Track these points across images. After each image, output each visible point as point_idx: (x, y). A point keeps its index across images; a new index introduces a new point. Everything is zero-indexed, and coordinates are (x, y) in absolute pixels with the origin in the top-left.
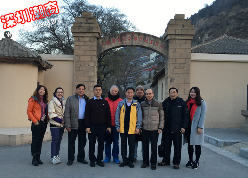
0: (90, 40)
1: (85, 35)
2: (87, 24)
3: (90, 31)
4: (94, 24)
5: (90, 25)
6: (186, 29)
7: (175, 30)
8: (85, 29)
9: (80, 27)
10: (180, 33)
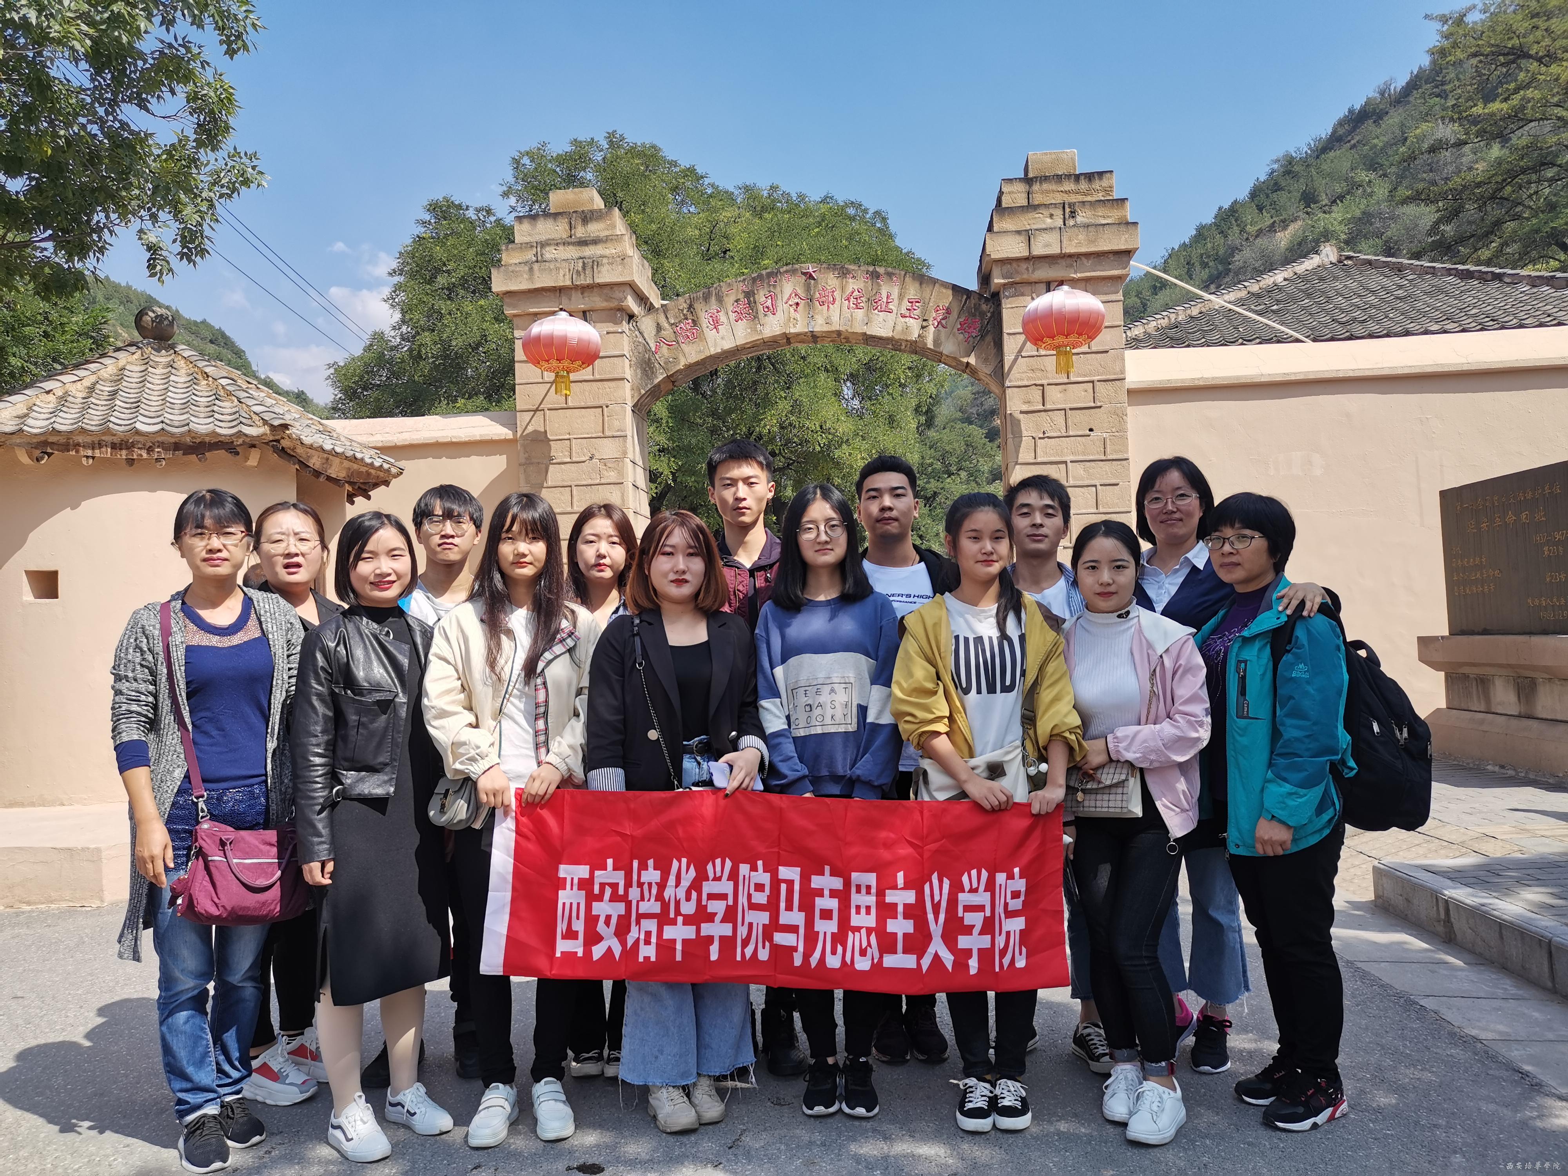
2: (571, 247)
3: (589, 281)
4: (604, 245)
5: (589, 251)
6: (1087, 226)
7: (1028, 236)
8: (562, 272)
9: (536, 266)
10: (1055, 250)
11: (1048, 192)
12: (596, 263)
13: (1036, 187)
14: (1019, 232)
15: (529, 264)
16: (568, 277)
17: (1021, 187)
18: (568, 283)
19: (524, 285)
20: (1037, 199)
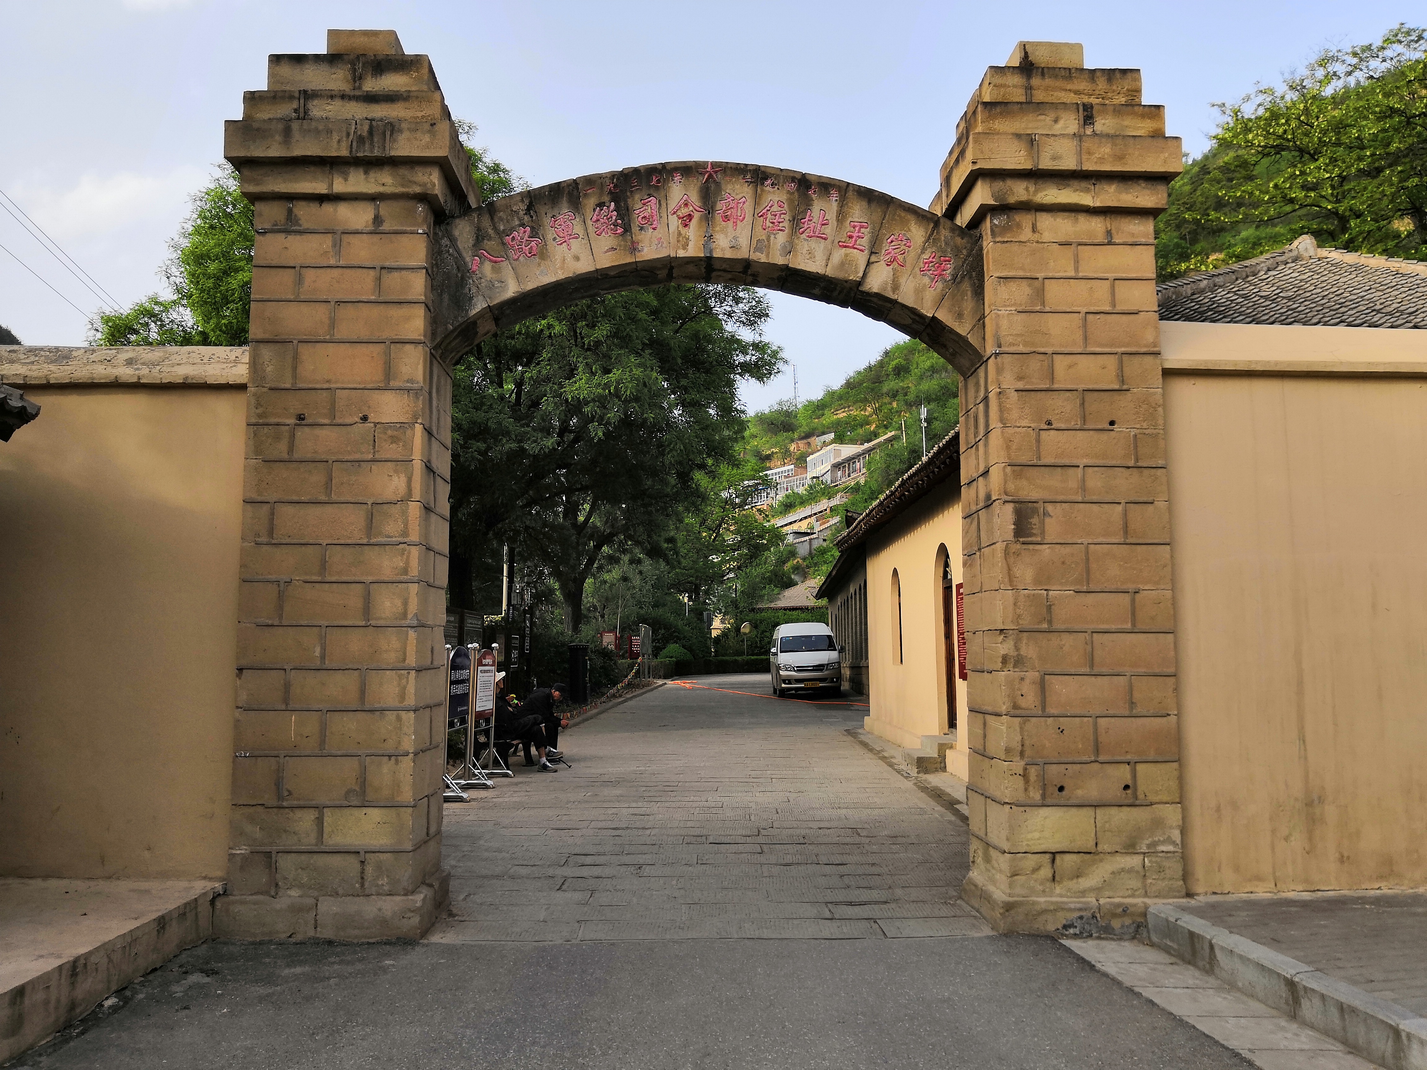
0: (377, 220)
1: (339, 186)
2: (353, 104)
3: (377, 153)
4: (407, 104)
5: (380, 111)
6: (1111, 137)
7: (1031, 141)
8: (336, 137)
9: (295, 126)
10: (1069, 164)
11: (1055, 89)
12: (392, 128)
13: (1035, 81)
14: (1018, 136)
15: (287, 122)
16: (344, 144)
17: (1016, 80)
18: (344, 153)
19: (275, 151)
20: (1039, 96)
